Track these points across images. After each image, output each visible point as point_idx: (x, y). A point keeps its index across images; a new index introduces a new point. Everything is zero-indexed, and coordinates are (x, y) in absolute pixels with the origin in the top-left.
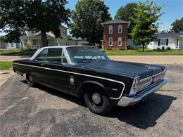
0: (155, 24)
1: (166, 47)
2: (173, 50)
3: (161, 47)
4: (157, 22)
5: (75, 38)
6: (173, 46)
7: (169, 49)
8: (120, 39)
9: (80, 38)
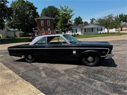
0: (71, 20)
1: (76, 34)
2: (80, 35)
3: (73, 34)
4: (72, 19)
5: (12, 29)
6: (79, 33)
7: (78, 35)
8: (49, 29)
9: (16, 29)
